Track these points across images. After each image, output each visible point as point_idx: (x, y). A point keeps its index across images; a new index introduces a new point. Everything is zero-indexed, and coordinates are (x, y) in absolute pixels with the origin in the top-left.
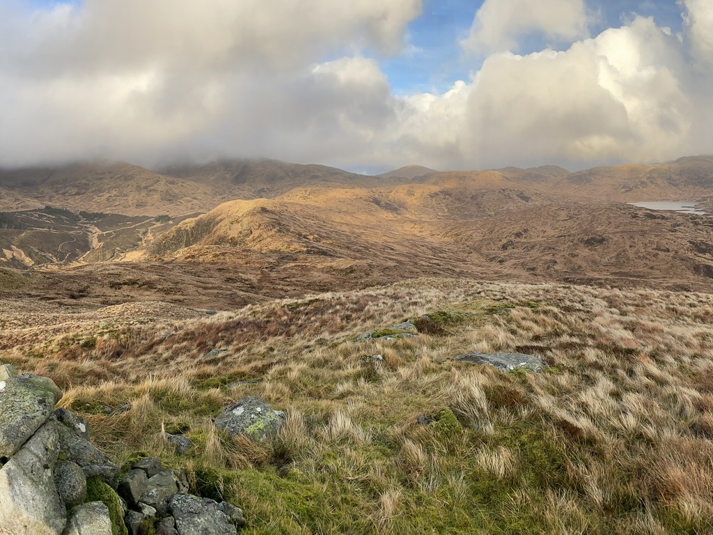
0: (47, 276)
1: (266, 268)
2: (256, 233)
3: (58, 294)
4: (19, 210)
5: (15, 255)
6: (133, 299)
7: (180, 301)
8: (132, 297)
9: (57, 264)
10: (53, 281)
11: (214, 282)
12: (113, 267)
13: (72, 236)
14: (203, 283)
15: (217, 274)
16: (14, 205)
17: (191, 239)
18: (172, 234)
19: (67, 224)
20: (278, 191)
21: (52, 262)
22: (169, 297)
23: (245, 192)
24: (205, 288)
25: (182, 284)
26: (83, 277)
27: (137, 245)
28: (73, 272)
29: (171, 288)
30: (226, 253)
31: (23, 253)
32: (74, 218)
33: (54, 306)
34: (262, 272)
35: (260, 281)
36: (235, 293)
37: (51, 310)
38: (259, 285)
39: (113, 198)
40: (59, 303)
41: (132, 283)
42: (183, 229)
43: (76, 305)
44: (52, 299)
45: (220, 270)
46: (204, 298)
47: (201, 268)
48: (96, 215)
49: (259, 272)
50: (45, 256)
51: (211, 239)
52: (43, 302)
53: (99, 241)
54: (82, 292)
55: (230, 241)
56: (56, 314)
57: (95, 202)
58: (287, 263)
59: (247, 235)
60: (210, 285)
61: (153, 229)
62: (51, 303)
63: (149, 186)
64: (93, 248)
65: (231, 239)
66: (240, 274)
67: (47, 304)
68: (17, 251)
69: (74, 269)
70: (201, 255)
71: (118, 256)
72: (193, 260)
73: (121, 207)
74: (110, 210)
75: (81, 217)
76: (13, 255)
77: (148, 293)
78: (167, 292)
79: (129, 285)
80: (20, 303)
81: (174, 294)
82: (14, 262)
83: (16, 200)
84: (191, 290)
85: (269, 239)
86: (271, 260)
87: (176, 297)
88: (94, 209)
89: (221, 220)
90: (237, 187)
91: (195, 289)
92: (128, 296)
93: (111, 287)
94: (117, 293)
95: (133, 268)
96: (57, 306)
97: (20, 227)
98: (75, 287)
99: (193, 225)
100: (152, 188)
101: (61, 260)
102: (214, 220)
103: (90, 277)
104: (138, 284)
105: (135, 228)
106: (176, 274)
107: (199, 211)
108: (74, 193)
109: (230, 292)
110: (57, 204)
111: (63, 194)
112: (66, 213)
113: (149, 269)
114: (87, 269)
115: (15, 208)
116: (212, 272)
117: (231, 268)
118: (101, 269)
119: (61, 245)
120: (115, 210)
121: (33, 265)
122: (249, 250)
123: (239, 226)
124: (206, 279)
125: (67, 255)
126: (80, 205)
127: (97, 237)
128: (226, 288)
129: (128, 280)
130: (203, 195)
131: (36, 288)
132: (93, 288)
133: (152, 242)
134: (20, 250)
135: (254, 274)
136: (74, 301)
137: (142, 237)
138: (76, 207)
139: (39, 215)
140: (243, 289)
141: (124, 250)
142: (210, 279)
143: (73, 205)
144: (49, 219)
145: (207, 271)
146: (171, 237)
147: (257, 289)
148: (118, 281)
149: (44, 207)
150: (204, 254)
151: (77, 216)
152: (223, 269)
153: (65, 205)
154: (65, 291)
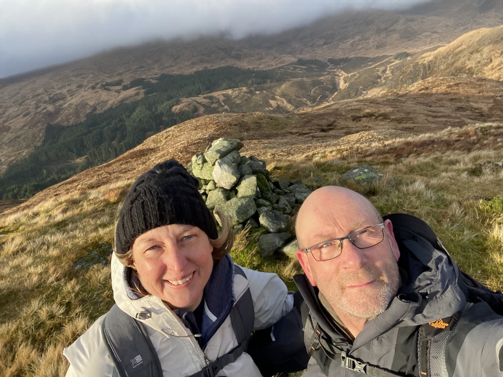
0: (303, 117)
1: (500, 96)
2: (496, 62)
3: (311, 130)
4: (278, 66)
5: (279, 103)
6: (370, 129)
7: (411, 129)
8: (370, 127)
9: (311, 106)
10: (307, 120)
11: (445, 111)
12: (355, 103)
13: (322, 81)
14: (434, 112)
15: (449, 104)
16: (273, 63)
17: (428, 72)
18: (410, 70)
19: (317, 72)
21: (307, 105)
22: (401, 126)
23: (490, 19)
24: (435, 117)
25: (414, 113)
26: (330, 114)
27: (377, 83)
28: (322, 111)
29: (403, 118)
30: (460, 84)
31: (285, 101)
32: (322, 66)
33: (309, 139)
34: (495, 101)
35: (491, 109)
36: (464, 121)
37: (305, 142)
38: (489, 113)
39: (357, 43)
40: (312, 136)
41: (369, 115)
42: (420, 63)
43: (325, 136)
44: (307, 134)
45: (452, 100)
46: (433, 126)
47: (433, 98)
48: (342, 60)
49: (491, 101)
50: (301, 101)
51: (448, 71)
52: (301, 137)
53: (345, 82)
54: (330, 126)
55: (467, 71)
56: (310, 145)
57: (341, 48)
59: (486, 64)
60: (440, 114)
61: (392, 66)
62: (307, 137)
63: (388, 27)
64: (340, 89)
65: (469, 69)
66: (471, 103)
67: (304, 138)
68: (280, 100)
69: (324, 108)
70: (435, 87)
71: (361, 94)
72: (426, 92)
73: (364, 50)
74: (355, 54)
75: (329, 63)
76: (277, 104)
77: (383, 123)
78: (399, 121)
79: (367, 117)
80: (285, 140)
81: (406, 123)
82: (279, 109)
83: (275, 58)
84: (421, 118)
87: (407, 125)
88: (340, 55)
89: (461, 51)
90: (482, 15)
91: (425, 118)
92: (366, 126)
93: (353, 120)
94: (358, 125)
95: (371, 103)
96: (311, 138)
97: (280, 80)
98: (324, 122)
99: (430, 58)
100: (392, 28)
101: (314, 102)
103: (336, 113)
104: (374, 116)
105: (375, 67)
106: (410, 105)
107: (438, 44)
108: (321, 44)
110: (307, 56)
111: (312, 46)
112: (316, 62)
113: (385, 103)
114: (333, 107)
115: (274, 65)
116: (444, 102)
117: (463, 98)
118: (345, 106)
119: (313, 90)
120: (358, 53)
121: (293, 110)
122: (485, 80)
123: (478, 55)
124: (437, 108)
125: (319, 98)
126: (329, 53)
127: (344, 79)
128: (456, 116)
129: (366, 113)
130: (444, 28)
131: (295, 127)
132: (339, 122)
133: (390, 78)
134: (282, 99)
135: (486, 103)
136: (324, 134)
137: (381, 75)
138: (323, 56)
139: (293, 67)
140: (472, 117)
141: (367, 88)
142: (441, 108)
143: (321, 54)
144: (301, 69)
145: (439, 101)
146: (408, 72)
147: (486, 117)
148: (359, 115)
149: (297, 60)
150: (437, 86)
151: (326, 63)
152: (455, 99)
153: (314, 55)
154: (317, 127)
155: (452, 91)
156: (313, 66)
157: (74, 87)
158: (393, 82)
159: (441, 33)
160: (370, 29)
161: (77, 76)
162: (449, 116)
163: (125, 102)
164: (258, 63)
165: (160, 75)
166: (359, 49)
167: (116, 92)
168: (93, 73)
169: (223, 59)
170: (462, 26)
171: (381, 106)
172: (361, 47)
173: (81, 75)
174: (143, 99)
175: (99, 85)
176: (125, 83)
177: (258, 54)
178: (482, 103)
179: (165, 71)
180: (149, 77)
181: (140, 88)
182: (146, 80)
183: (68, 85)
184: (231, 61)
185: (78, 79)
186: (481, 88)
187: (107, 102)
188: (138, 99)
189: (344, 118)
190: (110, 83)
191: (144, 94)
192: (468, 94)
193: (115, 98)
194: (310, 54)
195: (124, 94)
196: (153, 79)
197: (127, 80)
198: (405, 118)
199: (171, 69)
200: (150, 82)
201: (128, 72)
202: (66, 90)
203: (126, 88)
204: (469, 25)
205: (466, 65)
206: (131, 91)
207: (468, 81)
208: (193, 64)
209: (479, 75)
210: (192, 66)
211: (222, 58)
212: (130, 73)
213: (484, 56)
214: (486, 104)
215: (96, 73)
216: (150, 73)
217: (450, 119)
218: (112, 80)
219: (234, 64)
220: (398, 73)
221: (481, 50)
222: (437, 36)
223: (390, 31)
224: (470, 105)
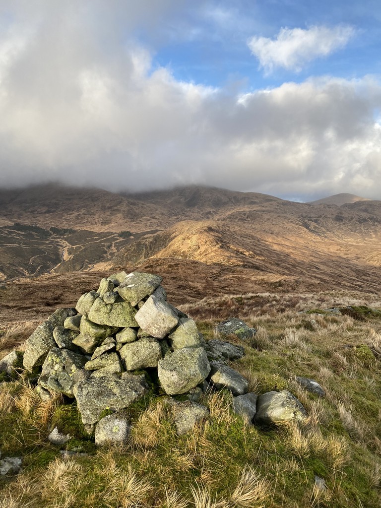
0: (22, 287)
1: (210, 278)
2: (203, 249)
3: (33, 303)
9: (29, 277)
10: (28, 292)
12: (84, 276)
13: (44, 250)
15: (171, 282)
17: (149, 252)
18: (133, 248)
19: (38, 239)
20: (221, 213)
21: (24, 275)
23: (195, 214)
26: (57, 286)
28: (47, 282)
30: (179, 264)
32: (44, 234)
33: (32, 314)
34: (207, 281)
35: (205, 288)
36: (185, 298)
38: (204, 292)
39: (82, 216)
40: (35, 311)
42: (142, 243)
44: (29, 308)
45: (174, 278)
48: (66, 231)
49: (204, 281)
50: (17, 270)
51: (166, 252)
52: (21, 312)
53: (70, 254)
54: (57, 300)
55: (182, 254)
57: (65, 219)
58: (227, 274)
59: (195, 250)
61: (117, 243)
62: (29, 312)
63: (112, 207)
64: (64, 261)
66: (189, 283)
67: (25, 313)
69: (48, 279)
70: (158, 266)
71: (87, 267)
73: (89, 224)
74: (79, 226)
75: (52, 233)
85: (213, 254)
86: (214, 271)
88: (64, 225)
89: (175, 237)
90: (189, 209)
96: (35, 313)
98: (49, 295)
99: (151, 240)
102: (169, 236)
103: (63, 285)
105: (101, 242)
107: (157, 228)
108: (44, 211)
109: (181, 297)
111: (32, 212)
112: (36, 229)
114: (61, 278)
116: (168, 280)
117: (182, 277)
118: (73, 278)
119: (32, 259)
120: (83, 226)
122: (197, 263)
123: (189, 241)
125: (39, 268)
126: (51, 222)
127: (68, 250)
128: (179, 294)
130: (160, 215)
132: (66, 295)
133: (115, 254)
135: (200, 283)
136: (50, 308)
137: (107, 250)
138: (46, 224)
139: (8, 231)
140: (192, 295)
141: (93, 261)
142: (165, 285)
143: (43, 222)
144: (18, 235)
146: (132, 250)
147: (202, 296)
149: (13, 224)
151: (48, 232)
152: (176, 278)
153: (35, 221)
154: (40, 300)
155: (173, 271)
156: (32, 233)
158: (119, 258)
159: (159, 219)
160: (95, 205)
162: (173, 293)
166: (84, 223)
170: (175, 216)
172: (86, 221)
178: (198, 282)
186: (196, 270)
189: (72, 291)
192: (185, 274)
204: (179, 216)
205: (180, 248)
207: (184, 263)
209: (191, 259)
213: (193, 243)
217: (175, 296)
220: (123, 250)
221: (191, 238)
222: (155, 221)
223: (114, 210)
224: (188, 284)
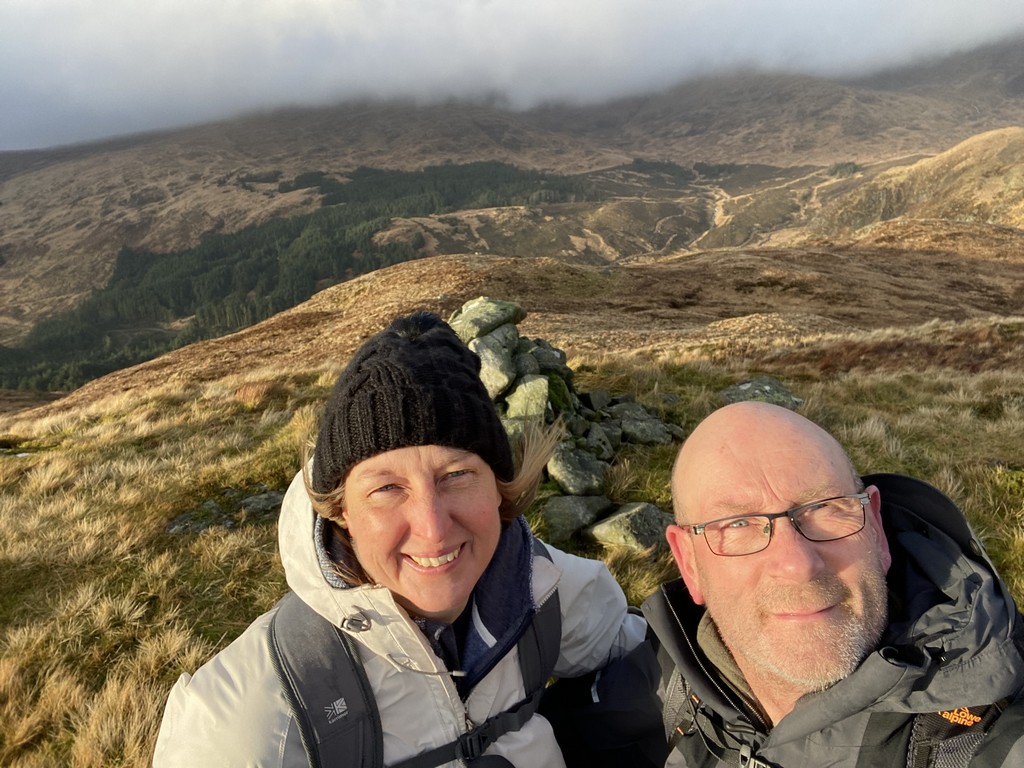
0: (635, 274)
3: (651, 302)
4: (593, 169)
5: (589, 243)
6: (770, 309)
7: (853, 317)
8: (770, 306)
9: (653, 255)
10: (645, 281)
11: (925, 287)
12: (743, 256)
13: (680, 206)
14: (903, 287)
15: (934, 274)
16: (585, 162)
17: (895, 207)
18: (858, 198)
19: (671, 187)
21: (645, 251)
22: (833, 309)
24: (904, 297)
25: (861, 287)
26: (692, 274)
27: (791, 219)
28: (677, 266)
29: (839, 294)
30: (960, 234)
31: (601, 240)
32: (682, 177)
33: (644, 319)
36: (963, 310)
37: (637, 326)
39: (756, 136)
40: (652, 315)
41: (772, 283)
42: (880, 187)
43: (678, 317)
44: (643, 309)
45: (941, 265)
46: (900, 315)
47: (904, 260)
48: (723, 169)
50: (634, 243)
51: (936, 207)
52: (628, 315)
53: (727, 212)
54: (690, 298)
55: (975, 211)
56: (648, 332)
57: (723, 145)
59: (1015, 201)
60: (915, 293)
61: (823, 188)
62: (642, 316)
63: (821, 110)
64: (715, 226)
65: (979, 207)
66: (981, 276)
67: (634, 317)
68: (593, 238)
69: (679, 260)
70: (907, 237)
71: (756, 239)
72: (889, 245)
73: (768, 151)
74: (749, 158)
75: (697, 173)
76: (586, 244)
77: (798, 301)
78: (832, 299)
79: (766, 286)
80: (597, 318)
81: (843, 305)
82: (589, 255)
83: (588, 153)
84: (877, 298)
87: (847, 309)
88: (721, 158)
89: (965, 170)
90: (1013, 101)
91: (883, 297)
92: (763, 304)
93: (738, 290)
94: (746, 300)
95: (775, 258)
96: (649, 319)
97: (596, 198)
98: (678, 289)
99: (902, 179)
100: (827, 113)
101: (660, 247)
102: (949, 169)
103: (704, 273)
104: (781, 285)
105: (788, 188)
106: (854, 269)
107: (920, 153)
108: (684, 132)
109: (952, 308)
110: (653, 155)
111: (664, 135)
112: (670, 168)
113: (804, 260)
114: (700, 260)
115: (587, 166)
116: (925, 269)
117: (964, 263)
118: (722, 260)
119: (660, 223)
120: (756, 157)
121: (617, 258)
122: (1011, 230)
123: (1000, 181)
124: (909, 280)
125: (671, 239)
126: (696, 153)
127: (723, 206)
128: (947, 300)
129: (765, 277)
130: (933, 122)
131: (619, 294)
132: (708, 290)
133: (817, 212)
134: (597, 235)
135: (1010, 277)
136: (676, 312)
137: (800, 204)
138: (688, 157)
139: (624, 175)
140: (981, 304)
141: (769, 227)
142: (918, 280)
143: (682, 153)
144: (640, 180)
145: (915, 266)
146: (855, 203)
147: (1008, 307)
148: (750, 280)
149: (632, 160)
150: (913, 235)
151: (690, 172)
152: (948, 264)
153: (668, 153)
154: (662, 297)
155: (942, 248)
156: (663, 175)
157: (183, 178)
158: (824, 220)
159: (928, 130)
160: (783, 111)
161: (191, 156)
162: (933, 299)
163: (281, 216)
164: (554, 160)
165: (356, 168)
166: (759, 149)
167: (264, 194)
168: (223, 154)
169: (484, 146)
170: (971, 119)
171: (796, 266)
172: (762, 145)
173: (199, 155)
174: (317, 213)
175: (233, 179)
176: (286, 179)
177: (554, 142)
178: (1003, 276)
179: (367, 162)
180: (333, 170)
181: (315, 192)
182: (327, 177)
183: (172, 174)
184: (499, 152)
185: (193, 163)
186: (1003, 247)
187: (245, 212)
188: (309, 212)
189: (719, 283)
190: (256, 177)
191: (320, 202)
192: (974, 256)
193: (263, 206)
194: (660, 152)
195: (282, 200)
196: (342, 175)
197: (290, 171)
198: (844, 295)
199: (378, 158)
200: (334, 180)
201: (294, 158)
202: (167, 183)
203: (285, 188)
204: (984, 119)
205: (973, 198)
206: (296, 196)
207: (976, 230)
208: (424, 151)
209: (1000, 220)
210: (422, 155)
211: (483, 144)
212: (297, 160)
213: (1012, 184)
214: (1011, 280)
215: (231, 155)
216: (337, 163)
217: (936, 304)
218: (260, 171)
219: (506, 159)
220: (834, 203)
221: (1007, 170)
222: (918, 135)
223: (823, 119)
224: (977, 280)
